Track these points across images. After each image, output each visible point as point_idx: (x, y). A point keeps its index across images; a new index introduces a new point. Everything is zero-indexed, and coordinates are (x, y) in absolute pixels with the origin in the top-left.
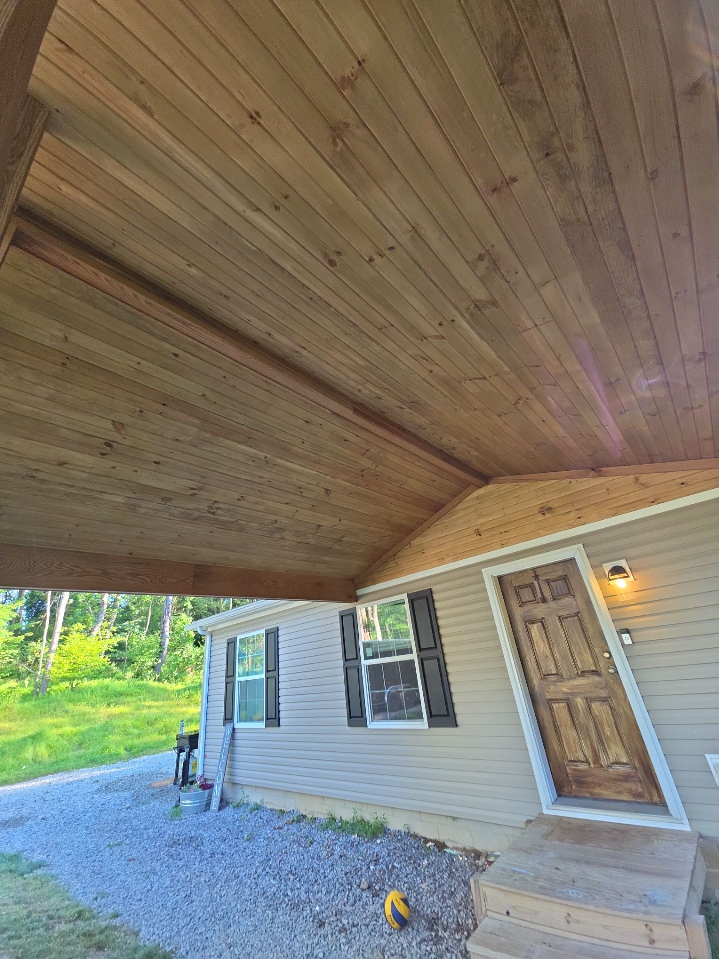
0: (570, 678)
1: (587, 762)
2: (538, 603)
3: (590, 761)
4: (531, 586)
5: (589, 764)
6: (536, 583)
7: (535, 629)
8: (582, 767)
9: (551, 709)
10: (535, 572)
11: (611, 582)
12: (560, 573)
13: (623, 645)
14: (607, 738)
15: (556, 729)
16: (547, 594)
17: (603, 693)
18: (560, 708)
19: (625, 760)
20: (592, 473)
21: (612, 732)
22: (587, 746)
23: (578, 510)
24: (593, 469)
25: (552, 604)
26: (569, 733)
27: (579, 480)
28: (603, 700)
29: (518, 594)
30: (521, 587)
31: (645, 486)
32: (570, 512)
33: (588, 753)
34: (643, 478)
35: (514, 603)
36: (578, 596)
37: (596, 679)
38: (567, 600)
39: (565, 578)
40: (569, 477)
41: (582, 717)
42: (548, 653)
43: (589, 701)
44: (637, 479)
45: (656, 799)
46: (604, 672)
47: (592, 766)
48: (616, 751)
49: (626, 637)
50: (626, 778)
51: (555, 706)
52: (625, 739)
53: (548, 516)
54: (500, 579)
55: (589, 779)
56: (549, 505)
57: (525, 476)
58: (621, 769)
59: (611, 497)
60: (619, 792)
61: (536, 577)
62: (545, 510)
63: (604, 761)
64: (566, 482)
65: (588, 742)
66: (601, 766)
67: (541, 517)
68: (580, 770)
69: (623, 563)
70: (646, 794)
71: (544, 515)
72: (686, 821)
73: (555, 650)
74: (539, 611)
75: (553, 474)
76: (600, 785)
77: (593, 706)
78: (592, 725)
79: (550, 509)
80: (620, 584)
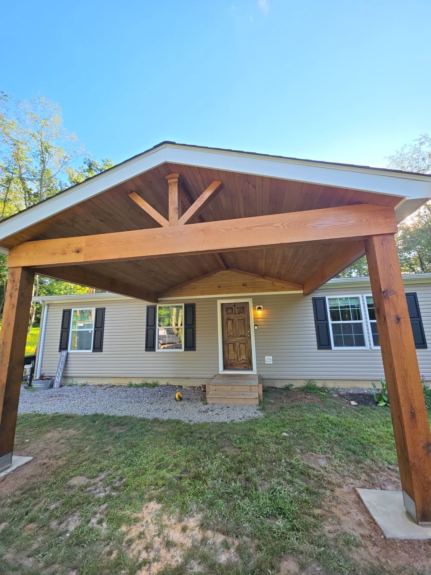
0: (237, 337)
1: (235, 360)
2: (233, 314)
4: (232, 308)
6: (234, 308)
7: (230, 322)
9: (228, 346)
10: (235, 304)
11: (257, 311)
12: (242, 306)
13: (255, 329)
14: (242, 353)
15: (228, 351)
16: (237, 312)
17: (245, 342)
18: (231, 346)
19: (245, 359)
20: (262, 277)
21: (244, 352)
23: (254, 288)
24: (262, 276)
25: (237, 315)
26: (232, 352)
27: (257, 278)
28: (244, 344)
29: (227, 310)
30: (228, 308)
31: (274, 285)
32: (252, 287)
33: (236, 357)
34: (274, 283)
35: (225, 313)
36: (246, 314)
37: (244, 338)
38: (242, 315)
39: (243, 308)
40: (254, 276)
41: (237, 348)
42: (232, 330)
43: (240, 343)
44: (273, 283)
45: (250, 368)
46: (246, 336)
48: (244, 357)
49: (256, 327)
50: (244, 363)
51: (230, 345)
52: (247, 354)
53: (245, 287)
54: (222, 304)
55: (234, 364)
56: (246, 284)
57: (241, 271)
58: (243, 361)
59: (265, 286)
60: (242, 367)
61: (235, 306)
62: (244, 285)
63: (239, 359)
64: (253, 277)
65: (236, 355)
66: (238, 361)
67: (242, 287)
68: (232, 362)
69: (261, 307)
70: (248, 367)
72: (256, 372)
73: (234, 329)
74: (232, 317)
75: (250, 274)
76: (236, 366)
77: (241, 345)
78: (239, 350)
79: (246, 285)
80: (260, 312)
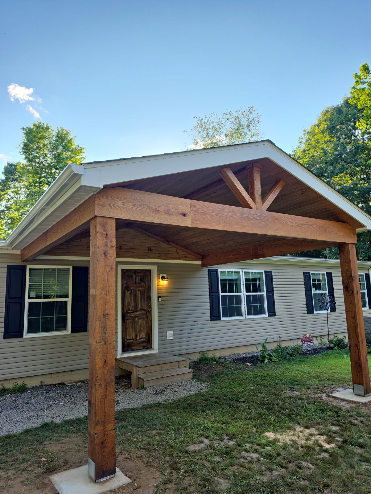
0: (135, 311)
2: (133, 283)
3: (134, 339)
4: (132, 276)
5: (133, 340)
6: (134, 275)
7: (129, 293)
8: (131, 341)
9: (126, 323)
10: (135, 271)
11: (161, 281)
12: (143, 274)
13: (158, 301)
14: (141, 330)
15: (126, 329)
16: (137, 281)
17: (144, 317)
18: (129, 322)
19: (144, 337)
20: (167, 242)
21: (143, 329)
22: (134, 334)
23: (159, 253)
25: (138, 284)
26: (129, 330)
27: (163, 243)
28: (144, 319)
29: (127, 278)
30: (128, 275)
31: (178, 253)
32: (156, 253)
33: (134, 336)
34: (178, 251)
36: (147, 283)
37: (144, 312)
38: (142, 284)
39: (144, 276)
41: (135, 325)
42: (131, 302)
43: (139, 319)
44: (176, 250)
45: (149, 347)
46: (147, 309)
47: (134, 340)
48: (143, 335)
49: (160, 299)
50: (143, 342)
52: (146, 330)
53: (149, 252)
54: (123, 271)
55: (132, 345)
58: (143, 340)
59: (169, 253)
60: (140, 347)
61: (135, 273)
62: (149, 249)
63: (138, 338)
64: (158, 242)
65: (135, 332)
66: (137, 340)
67: (147, 251)
68: (130, 342)
69: (165, 275)
70: (147, 346)
71: (148, 251)
72: (158, 350)
73: (133, 301)
74: (132, 286)
76: (134, 346)
77: (140, 321)
78: (138, 327)
79: (151, 249)
80: (163, 282)
